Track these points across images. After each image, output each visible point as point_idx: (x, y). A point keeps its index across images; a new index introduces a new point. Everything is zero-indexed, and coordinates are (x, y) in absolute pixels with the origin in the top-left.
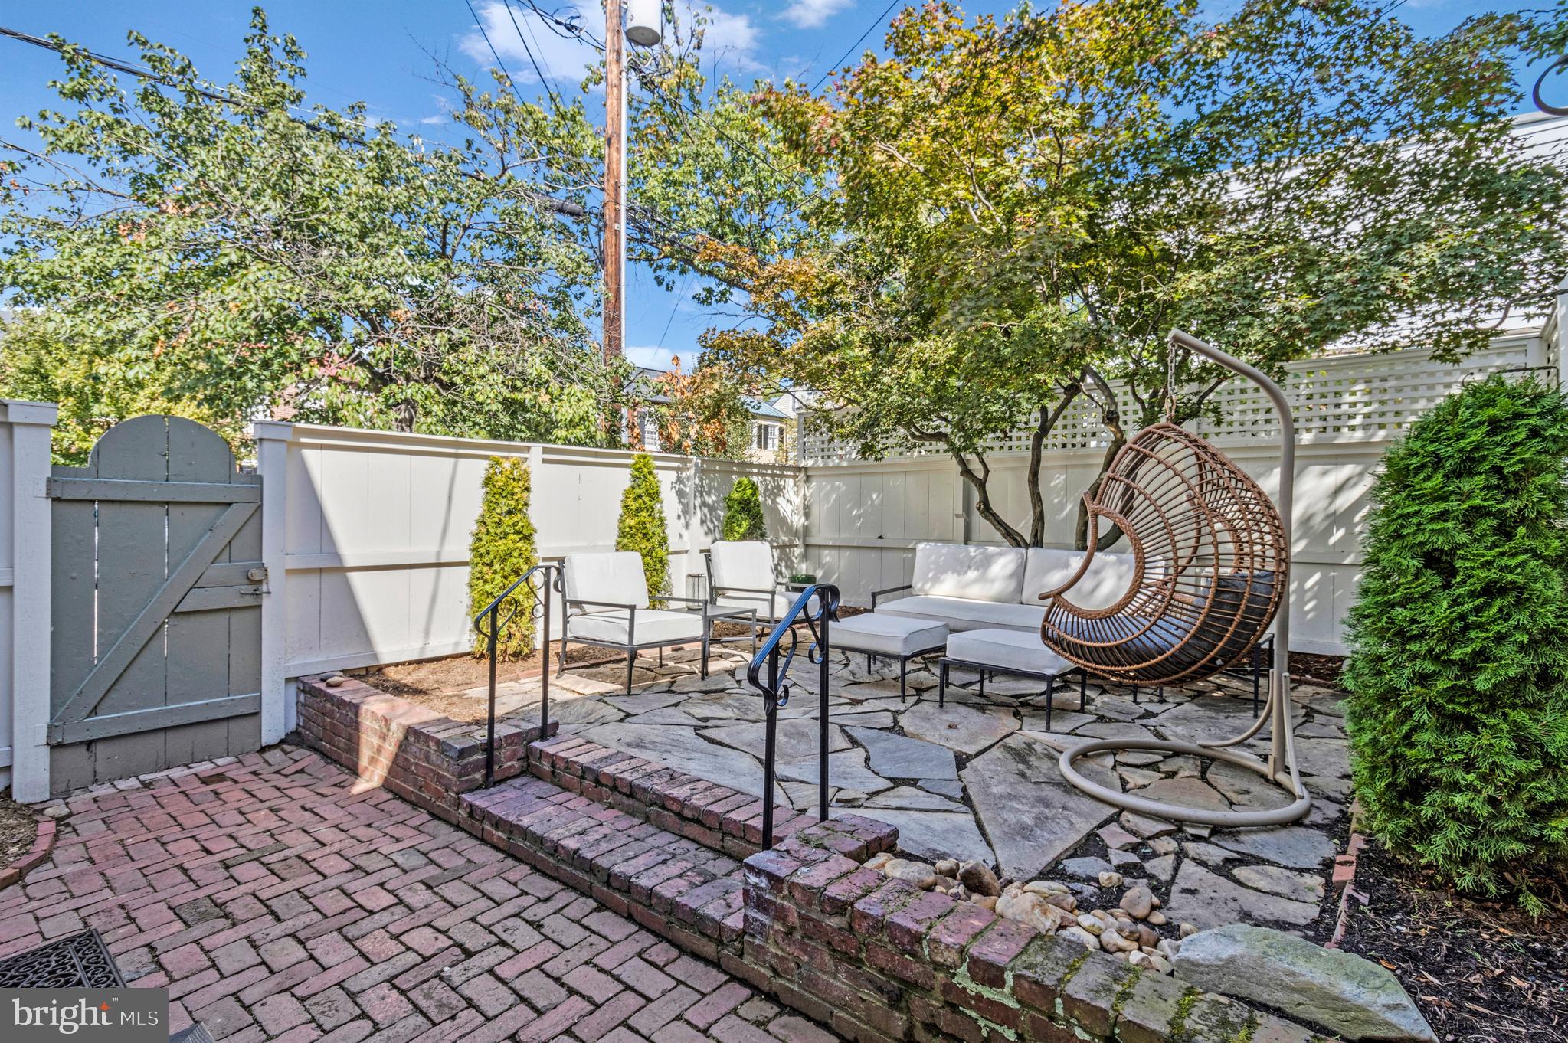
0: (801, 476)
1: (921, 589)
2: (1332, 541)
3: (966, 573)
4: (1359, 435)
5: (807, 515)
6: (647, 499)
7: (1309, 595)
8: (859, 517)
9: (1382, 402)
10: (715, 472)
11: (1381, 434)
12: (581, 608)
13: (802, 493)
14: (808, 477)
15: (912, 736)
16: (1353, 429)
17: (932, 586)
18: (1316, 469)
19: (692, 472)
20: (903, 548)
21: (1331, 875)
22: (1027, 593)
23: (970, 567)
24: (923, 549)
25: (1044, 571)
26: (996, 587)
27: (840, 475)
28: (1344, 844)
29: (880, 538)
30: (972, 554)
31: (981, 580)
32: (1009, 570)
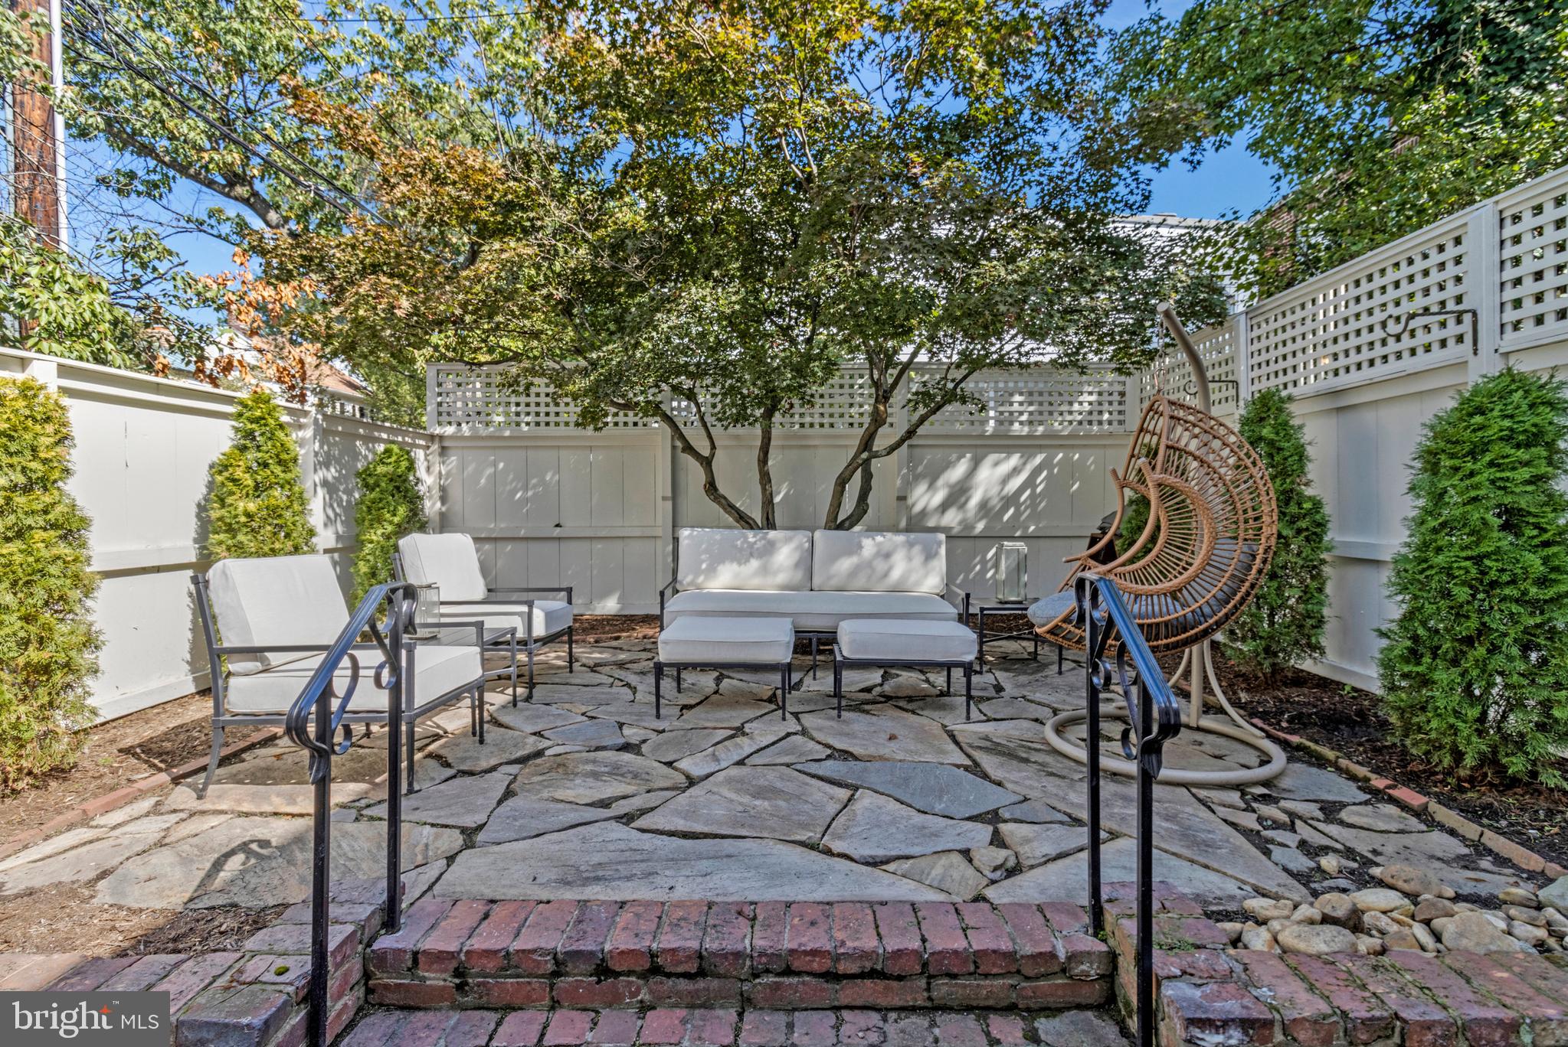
0: (435, 447)
1: (691, 583)
2: (1006, 517)
3: (747, 561)
4: (1026, 430)
5: (443, 499)
6: (278, 470)
7: (990, 565)
8: (525, 500)
9: (1041, 404)
10: (336, 433)
11: (1041, 429)
12: (263, 660)
13: (436, 469)
14: (443, 448)
15: (870, 759)
16: (1021, 423)
17: (706, 579)
18: (992, 457)
19: (308, 433)
20: (591, 538)
21: (1392, 800)
22: (817, 581)
23: (751, 555)
24: (690, 536)
25: (834, 557)
26: (781, 578)
27: (494, 448)
28: (1339, 770)
29: (558, 525)
30: (751, 540)
31: (765, 570)
32: (796, 556)
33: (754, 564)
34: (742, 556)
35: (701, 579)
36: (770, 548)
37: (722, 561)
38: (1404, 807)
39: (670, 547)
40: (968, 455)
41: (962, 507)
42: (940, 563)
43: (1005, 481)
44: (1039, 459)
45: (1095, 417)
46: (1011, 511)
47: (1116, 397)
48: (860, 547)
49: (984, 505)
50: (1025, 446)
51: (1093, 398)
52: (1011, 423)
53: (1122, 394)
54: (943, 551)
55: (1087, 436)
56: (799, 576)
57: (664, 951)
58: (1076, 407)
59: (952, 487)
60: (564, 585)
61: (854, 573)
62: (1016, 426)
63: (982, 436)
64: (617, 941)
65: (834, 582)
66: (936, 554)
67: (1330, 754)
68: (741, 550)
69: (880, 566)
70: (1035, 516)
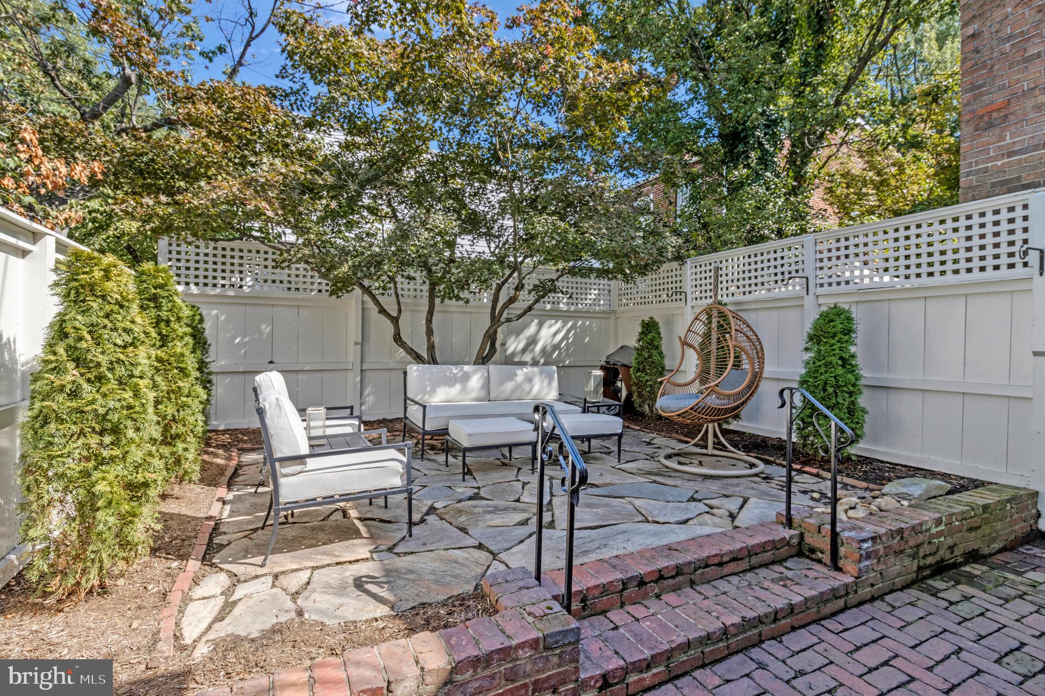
3: (454, 385)
4: (565, 308)
8: (243, 344)
17: (430, 397)
18: (549, 322)
20: (297, 371)
21: (805, 472)
22: (493, 396)
23: (456, 381)
24: (416, 371)
25: (502, 382)
26: (474, 395)
27: (217, 303)
28: (777, 464)
29: (271, 362)
30: (455, 371)
31: (464, 390)
32: (481, 382)
33: (458, 387)
34: (450, 382)
35: (426, 397)
36: (466, 377)
37: (439, 386)
38: (811, 474)
39: (359, 379)
40: (536, 321)
41: (532, 351)
42: (555, 384)
43: (555, 334)
44: (570, 324)
45: (597, 302)
46: (557, 353)
47: (606, 292)
48: (516, 375)
49: (543, 350)
50: (563, 316)
51: (596, 292)
52: (558, 303)
53: (610, 291)
54: (556, 376)
55: (594, 312)
56: (483, 393)
57: (664, 568)
58: (589, 296)
59: (528, 338)
60: (348, 405)
61: (514, 390)
62: (561, 305)
63: (544, 310)
64: (642, 569)
65: (503, 396)
66: (553, 377)
67: (772, 459)
68: (450, 378)
69: (527, 387)
70: (568, 356)
